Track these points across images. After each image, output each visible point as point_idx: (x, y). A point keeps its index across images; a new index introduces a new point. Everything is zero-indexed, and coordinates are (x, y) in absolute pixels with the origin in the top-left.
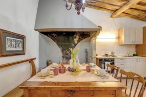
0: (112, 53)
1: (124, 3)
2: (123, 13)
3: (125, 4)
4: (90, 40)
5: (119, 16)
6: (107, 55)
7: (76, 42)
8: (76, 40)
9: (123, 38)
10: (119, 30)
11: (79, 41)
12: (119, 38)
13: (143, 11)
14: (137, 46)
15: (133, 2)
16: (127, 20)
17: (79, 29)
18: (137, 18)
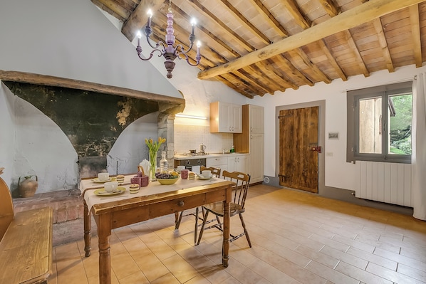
0: (202, 148)
1: (221, 61)
2: (220, 76)
3: (221, 64)
4: (159, 120)
5: (212, 79)
6: (193, 152)
7: (122, 121)
8: (122, 117)
9: (217, 119)
10: (211, 105)
11: (130, 119)
12: (211, 119)
13: (242, 80)
14: (235, 135)
15: (232, 67)
16: (221, 87)
17: (143, 93)
18: (235, 88)
